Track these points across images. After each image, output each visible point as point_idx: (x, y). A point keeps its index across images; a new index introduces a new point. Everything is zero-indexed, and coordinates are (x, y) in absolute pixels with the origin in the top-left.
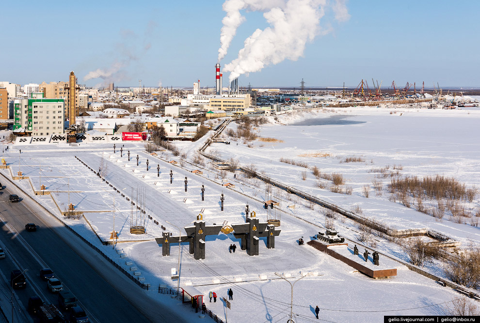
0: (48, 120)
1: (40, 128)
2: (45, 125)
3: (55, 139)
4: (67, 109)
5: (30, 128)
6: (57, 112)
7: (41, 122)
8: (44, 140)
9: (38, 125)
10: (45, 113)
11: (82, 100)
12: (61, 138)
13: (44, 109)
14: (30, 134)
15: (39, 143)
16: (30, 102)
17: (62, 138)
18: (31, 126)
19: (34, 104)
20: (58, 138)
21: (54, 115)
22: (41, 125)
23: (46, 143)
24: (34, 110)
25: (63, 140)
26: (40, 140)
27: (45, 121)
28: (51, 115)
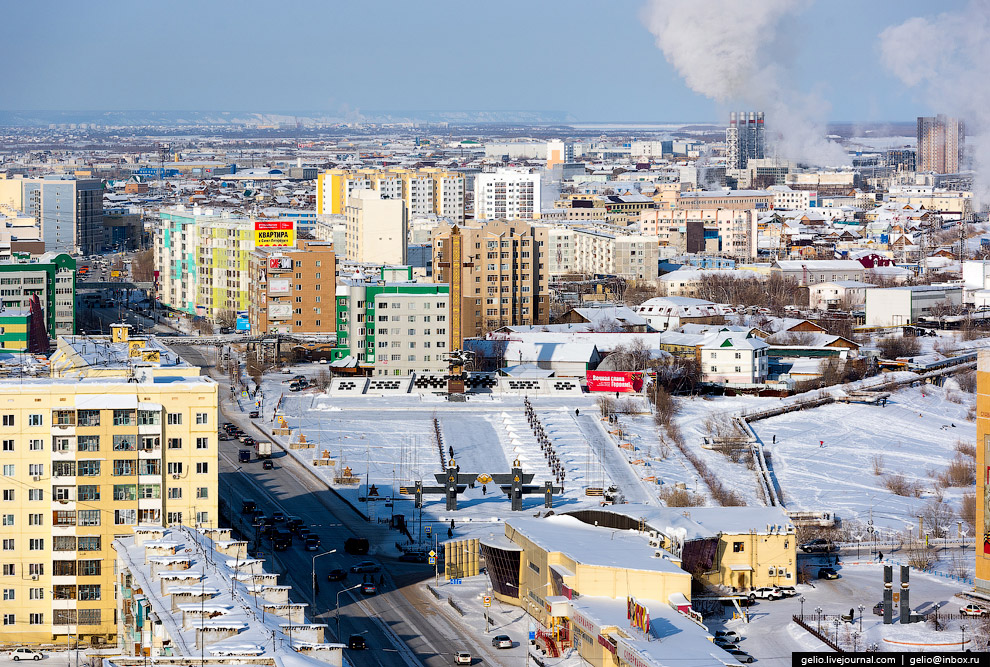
0: (412, 339)
1: (393, 357)
2: (404, 351)
3: (423, 384)
4: (510, 301)
5: (370, 358)
6: (434, 319)
7: (395, 344)
8: (395, 386)
9: (388, 351)
10: (404, 320)
11: (637, 257)
12: (434, 382)
13: (403, 312)
14: (370, 371)
15: (384, 392)
16: (370, 294)
17: (438, 383)
18: (373, 353)
19: (379, 298)
20: (428, 382)
21: (427, 325)
22: (396, 351)
23: (402, 392)
24: (379, 312)
25: (441, 387)
26: (387, 387)
27: (406, 339)
28: (420, 326)
